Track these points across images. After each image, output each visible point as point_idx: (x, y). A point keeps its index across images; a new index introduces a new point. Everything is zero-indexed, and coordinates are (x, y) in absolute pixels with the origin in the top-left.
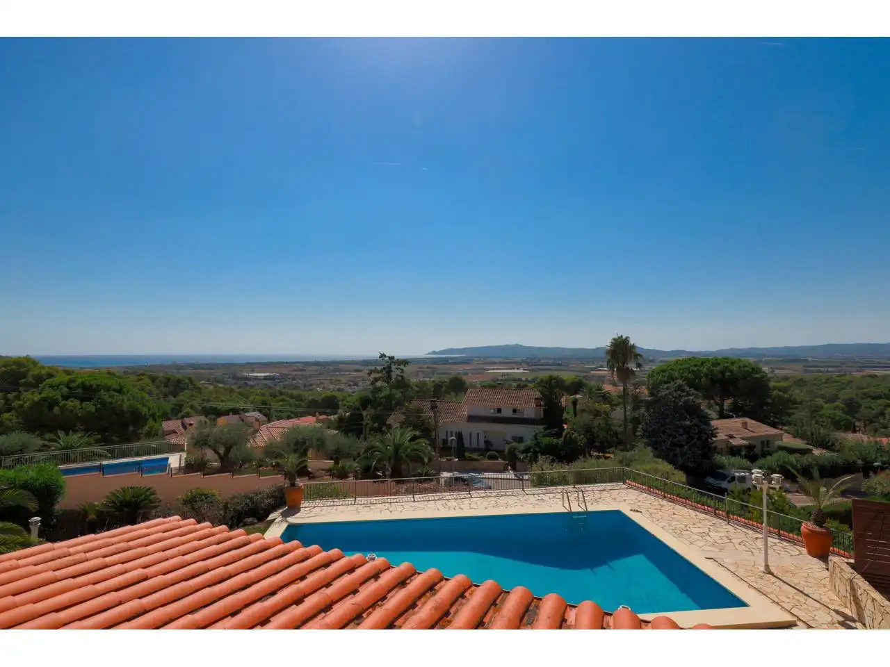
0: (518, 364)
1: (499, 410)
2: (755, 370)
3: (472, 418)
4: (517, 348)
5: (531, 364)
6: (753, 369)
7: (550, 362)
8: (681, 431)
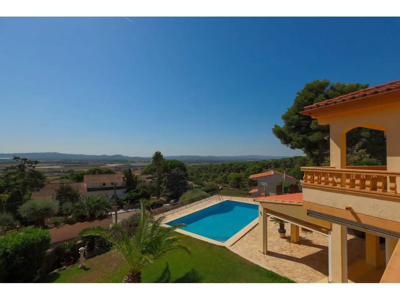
0: (58, 163)
1: (104, 184)
2: (183, 164)
3: (89, 190)
4: (55, 154)
5: (65, 163)
6: (183, 163)
7: (77, 162)
8: (180, 184)
